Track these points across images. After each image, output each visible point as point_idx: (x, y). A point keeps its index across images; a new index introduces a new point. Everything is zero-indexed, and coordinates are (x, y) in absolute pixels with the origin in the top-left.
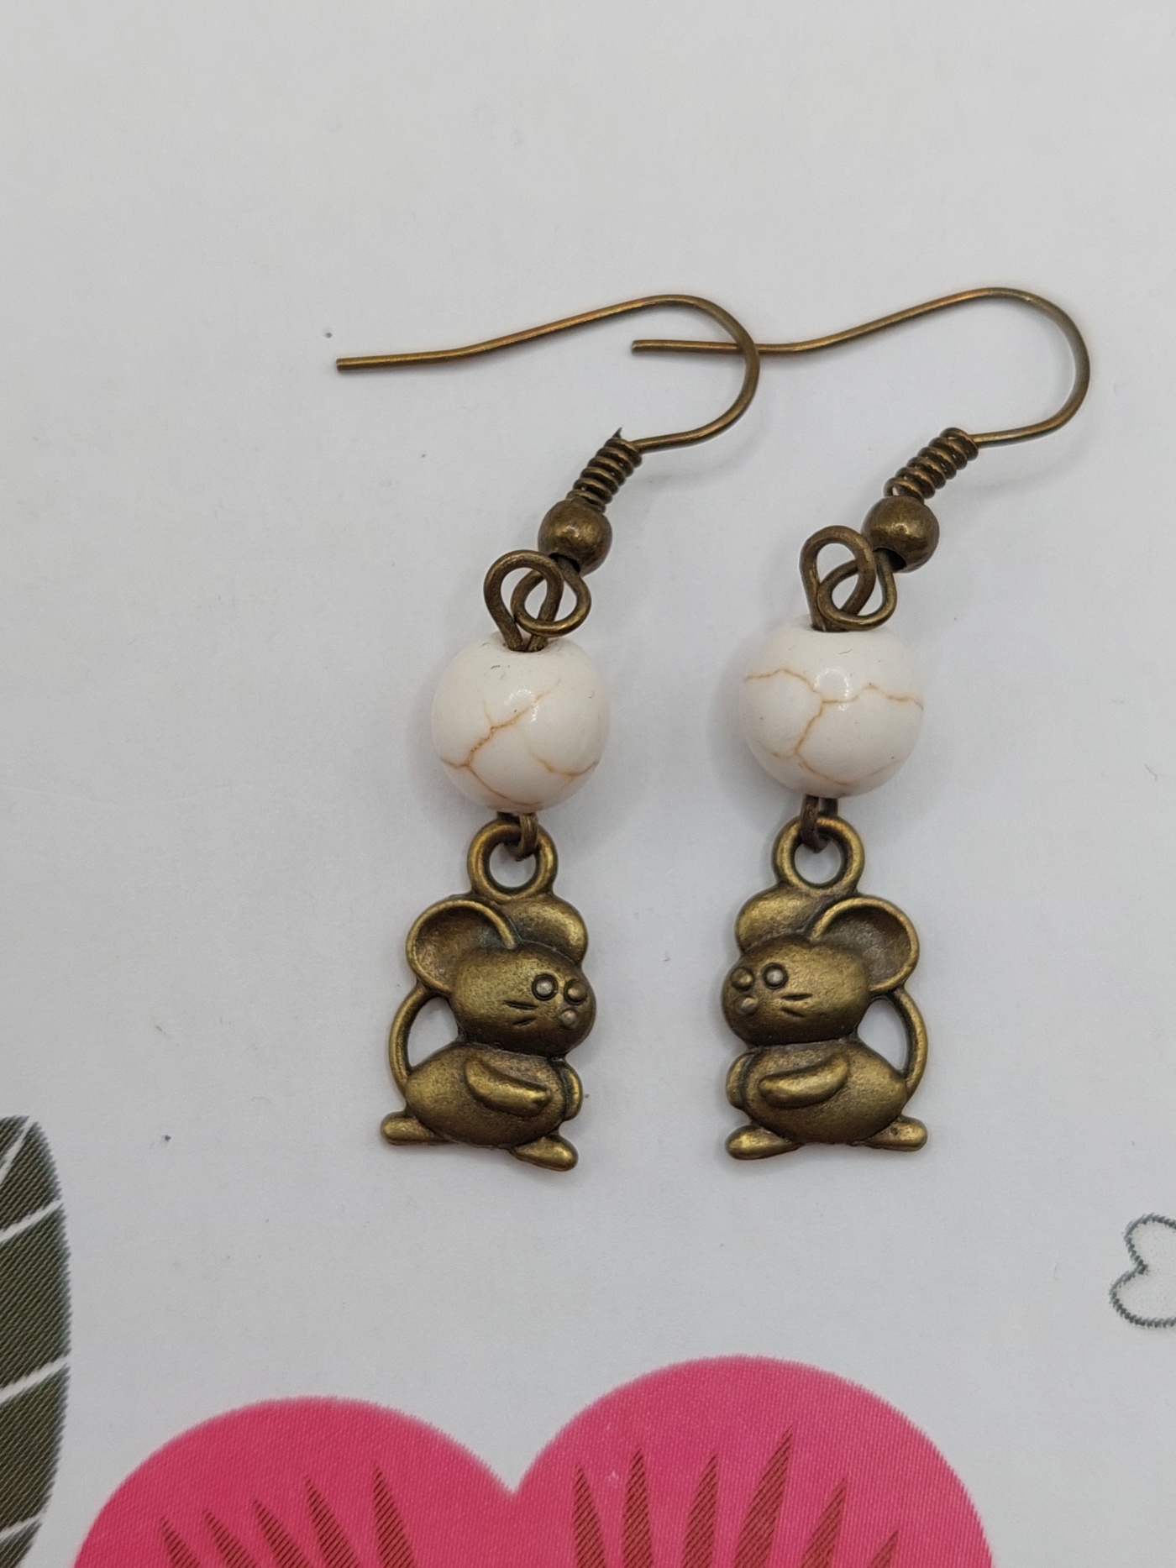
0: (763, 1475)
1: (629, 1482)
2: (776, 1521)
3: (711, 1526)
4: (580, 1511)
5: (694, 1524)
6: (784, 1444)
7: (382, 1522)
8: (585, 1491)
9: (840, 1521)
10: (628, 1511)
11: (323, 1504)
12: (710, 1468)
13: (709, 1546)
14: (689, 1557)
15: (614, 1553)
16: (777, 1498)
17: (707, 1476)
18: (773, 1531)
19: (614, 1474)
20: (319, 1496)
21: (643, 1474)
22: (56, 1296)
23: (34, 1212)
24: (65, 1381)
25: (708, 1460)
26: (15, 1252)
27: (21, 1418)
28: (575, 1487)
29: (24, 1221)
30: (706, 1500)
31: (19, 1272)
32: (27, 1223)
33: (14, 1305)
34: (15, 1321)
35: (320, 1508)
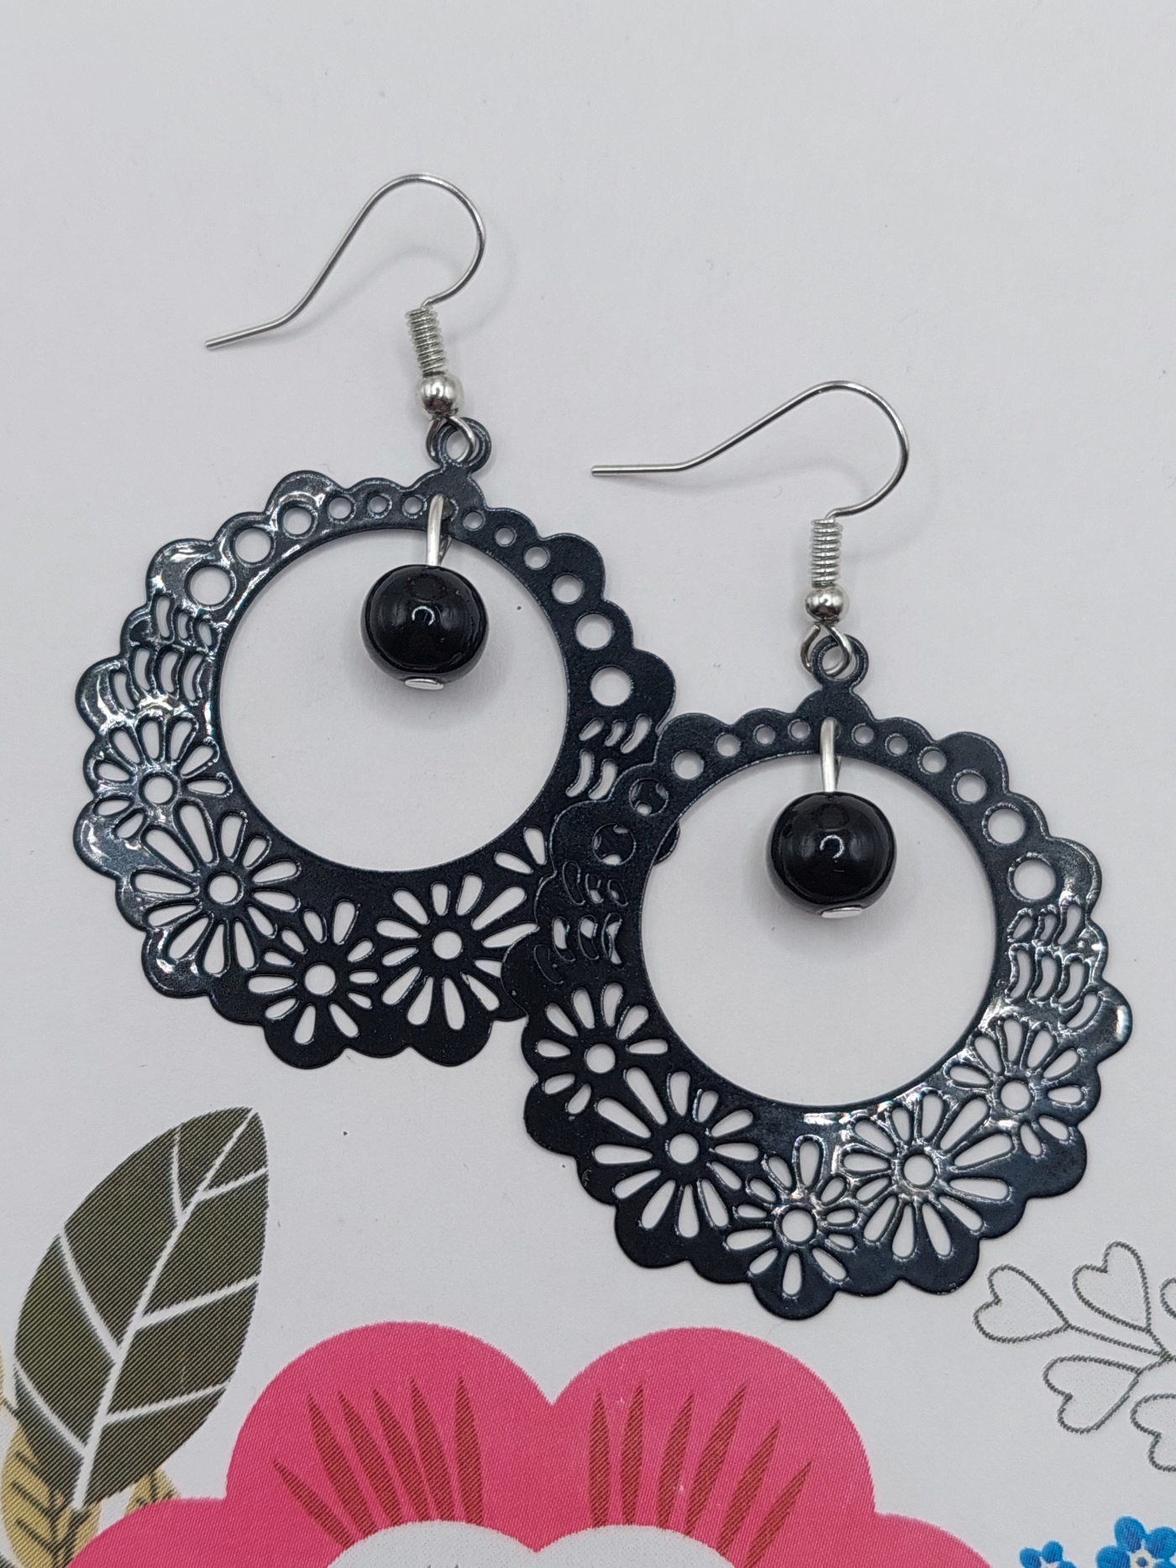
0: (724, 1412)
1: (631, 1407)
2: (729, 1446)
3: (684, 1443)
4: (596, 1422)
5: (672, 1441)
6: (740, 1393)
7: (459, 1415)
9: (773, 1450)
10: (630, 1425)
11: (421, 1398)
12: (688, 1404)
13: (682, 1457)
14: (666, 1463)
15: (615, 1456)
16: (731, 1429)
17: (685, 1408)
18: (726, 1452)
19: (621, 1400)
20: (418, 1392)
21: (642, 1402)
22: (255, 1234)
23: (248, 1174)
24: (255, 1292)
25: (688, 1397)
26: (231, 1200)
27: (221, 1315)
28: (594, 1405)
29: (240, 1179)
30: (682, 1427)
31: (232, 1214)
32: (242, 1181)
33: (226, 1236)
34: (225, 1247)
35: (419, 1400)
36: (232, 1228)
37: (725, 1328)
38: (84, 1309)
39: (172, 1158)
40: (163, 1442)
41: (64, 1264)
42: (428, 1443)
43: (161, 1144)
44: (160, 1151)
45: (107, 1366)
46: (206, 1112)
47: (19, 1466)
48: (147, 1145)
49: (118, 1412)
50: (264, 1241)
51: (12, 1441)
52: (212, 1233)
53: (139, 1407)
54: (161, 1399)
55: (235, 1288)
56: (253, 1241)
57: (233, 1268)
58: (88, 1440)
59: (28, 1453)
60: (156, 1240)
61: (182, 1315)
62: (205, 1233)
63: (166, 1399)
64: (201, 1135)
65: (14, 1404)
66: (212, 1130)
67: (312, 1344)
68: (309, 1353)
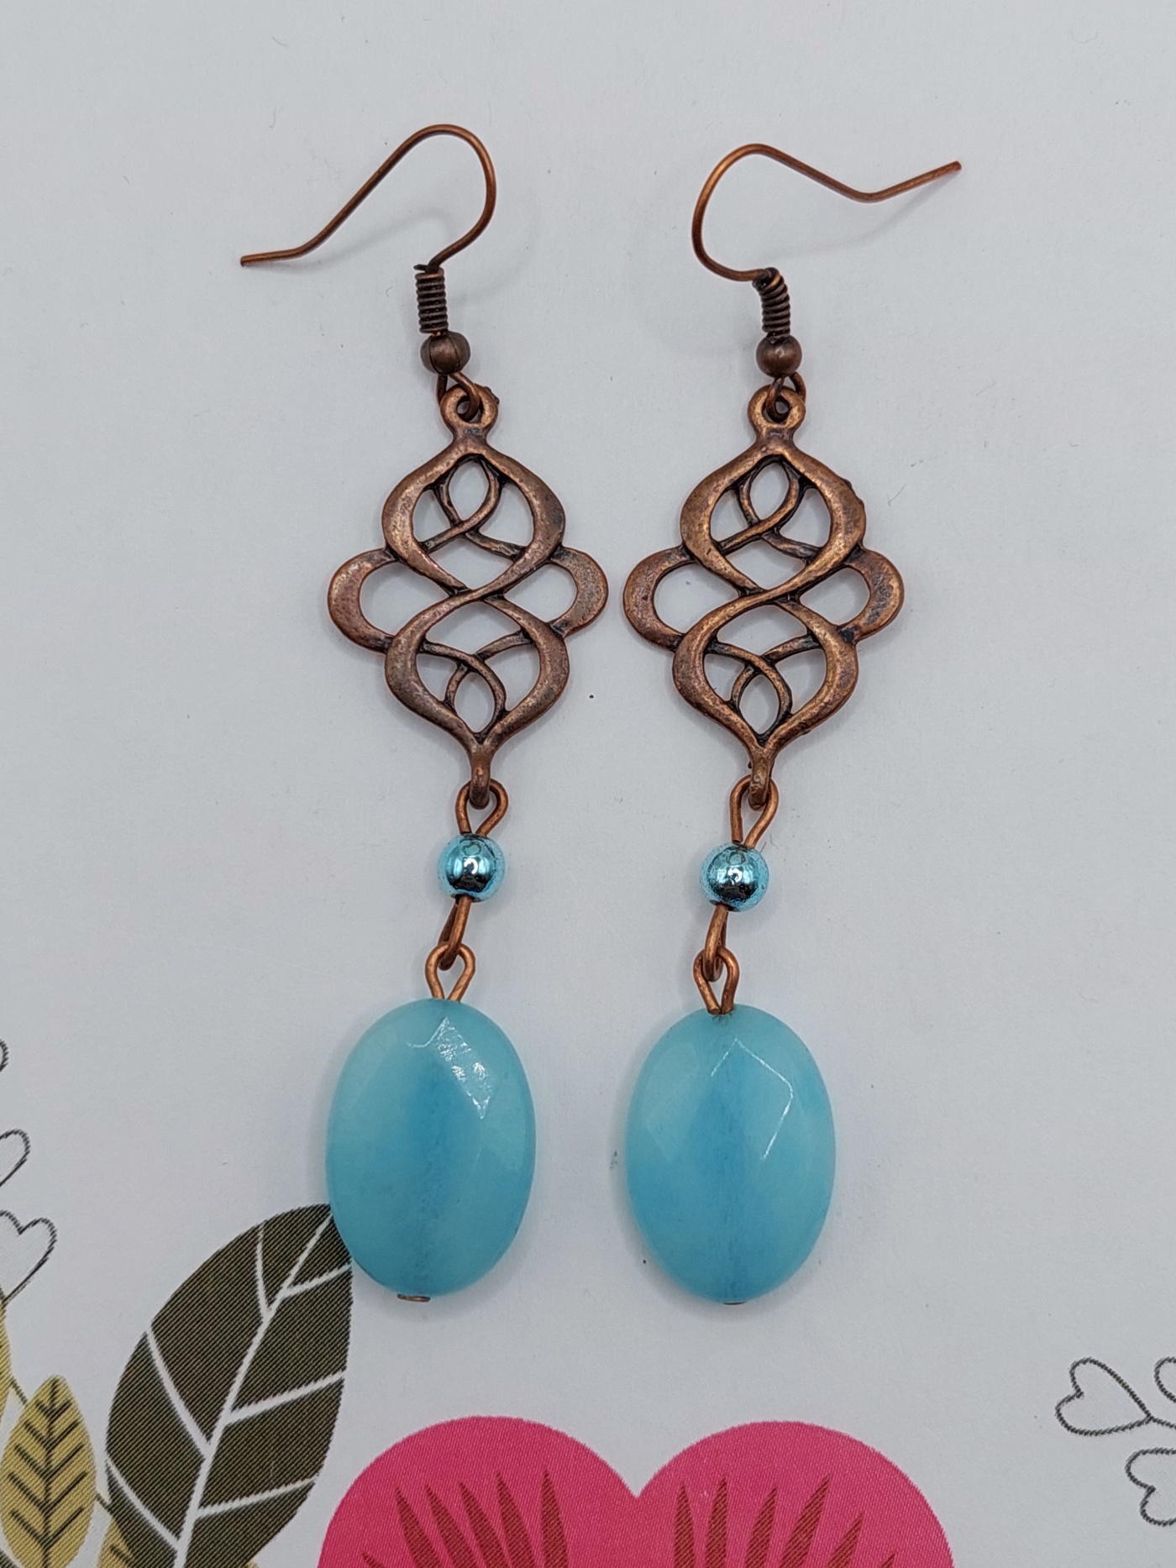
0: (807, 1505)
1: (715, 1500)
2: (813, 1538)
3: (768, 1535)
4: (680, 1515)
5: (756, 1533)
6: (823, 1486)
7: (546, 1507)
8: (686, 1501)
9: (856, 1543)
10: (713, 1518)
11: (507, 1491)
12: (771, 1496)
13: (766, 1549)
14: (750, 1555)
15: (700, 1548)
16: (815, 1522)
17: (769, 1501)
18: (810, 1544)
19: (705, 1493)
20: (504, 1485)
21: (725, 1495)
22: (341, 1330)
23: (331, 1270)
24: (342, 1387)
25: (771, 1491)
26: (315, 1297)
27: (308, 1410)
28: (678, 1498)
29: (324, 1275)
30: (766, 1518)
31: (317, 1311)
32: (325, 1278)
33: (311, 1332)
34: (311, 1343)
35: (505, 1493)
36: (317, 1324)
37: (807, 1421)
38: (172, 1405)
39: (256, 1255)
40: (254, 1536)
41: (153, 1360)
42: (514, 1535)
43: (244, 1244)
44: (244, 1248)
45: (198, 1460)
46: (288, 1210)
47: (114, 1560)
48: (231, 1243)
49: (209, 1506)
50: (348, 1338)
51: (107, 1535)
52: (298, 1330)
53: (230, 1501)
54: (251, 1493)
55: (322, 1384)
56: (338, 1337)
57: (319, 1364)
58: (181, 1534)
59: (123, 1547)
60: (242, 1337)
61: (270, 1410)
62: (290, 1329)
63: (256, 1494)
64: (285, 1232)
65: (107, 1499)
66: (295, 1227)
67: (399, 1439)
68: (396, 1447)
